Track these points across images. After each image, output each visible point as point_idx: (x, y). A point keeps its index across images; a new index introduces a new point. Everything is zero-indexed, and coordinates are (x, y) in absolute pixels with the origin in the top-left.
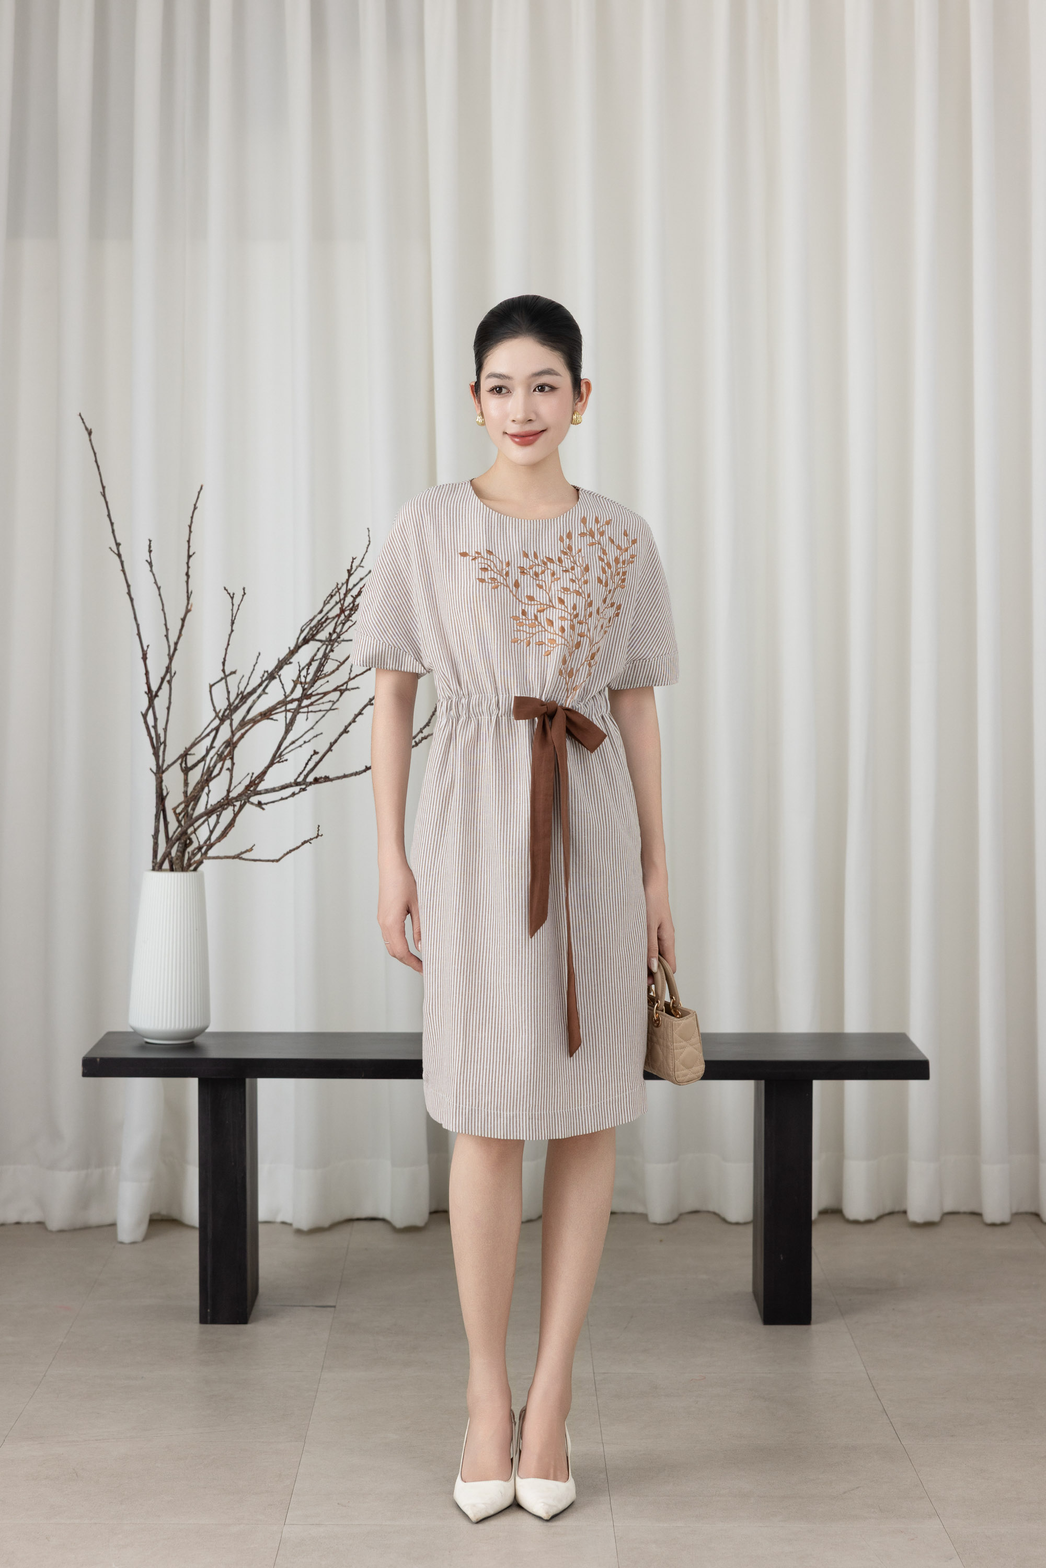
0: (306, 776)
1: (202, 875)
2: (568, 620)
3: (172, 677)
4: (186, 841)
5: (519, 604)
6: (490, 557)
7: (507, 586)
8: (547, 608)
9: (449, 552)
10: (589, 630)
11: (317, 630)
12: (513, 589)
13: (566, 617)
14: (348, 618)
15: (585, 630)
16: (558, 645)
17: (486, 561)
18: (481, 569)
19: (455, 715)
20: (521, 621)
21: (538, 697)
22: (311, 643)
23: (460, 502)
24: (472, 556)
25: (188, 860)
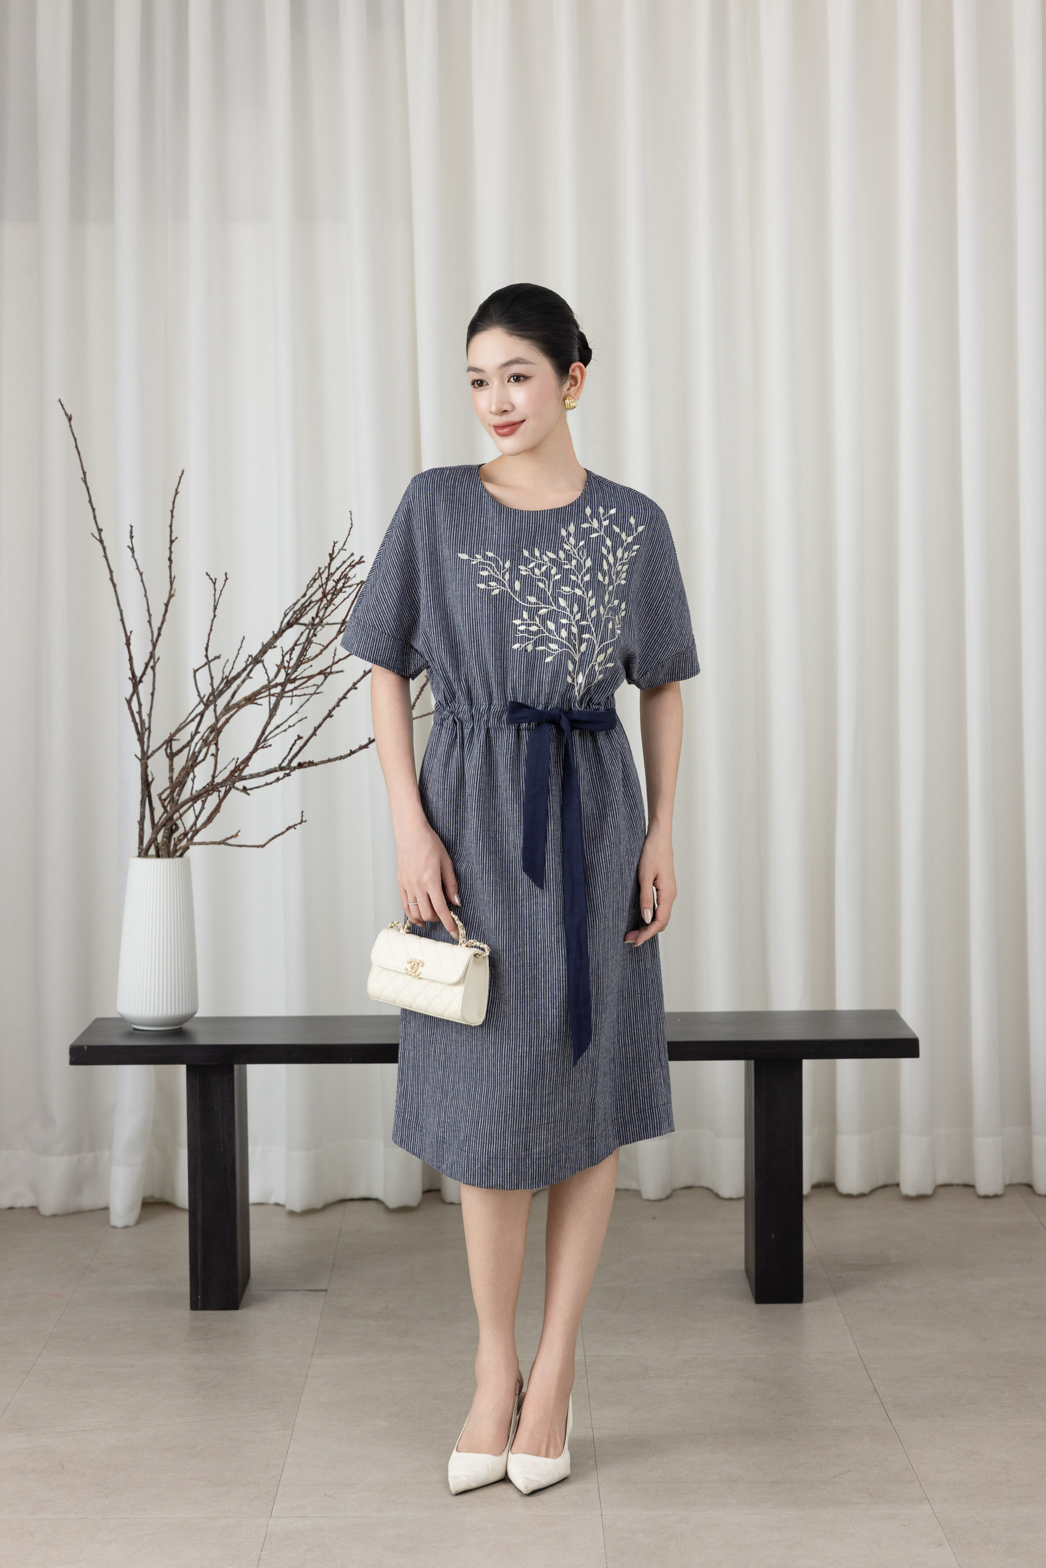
0: (291, 761)
1: (188, 861)
3: (155, 663)
4: (172, 827)
11: (300, 613)
14: (330, 602)
22: (295, 626)
25: (174, 846)
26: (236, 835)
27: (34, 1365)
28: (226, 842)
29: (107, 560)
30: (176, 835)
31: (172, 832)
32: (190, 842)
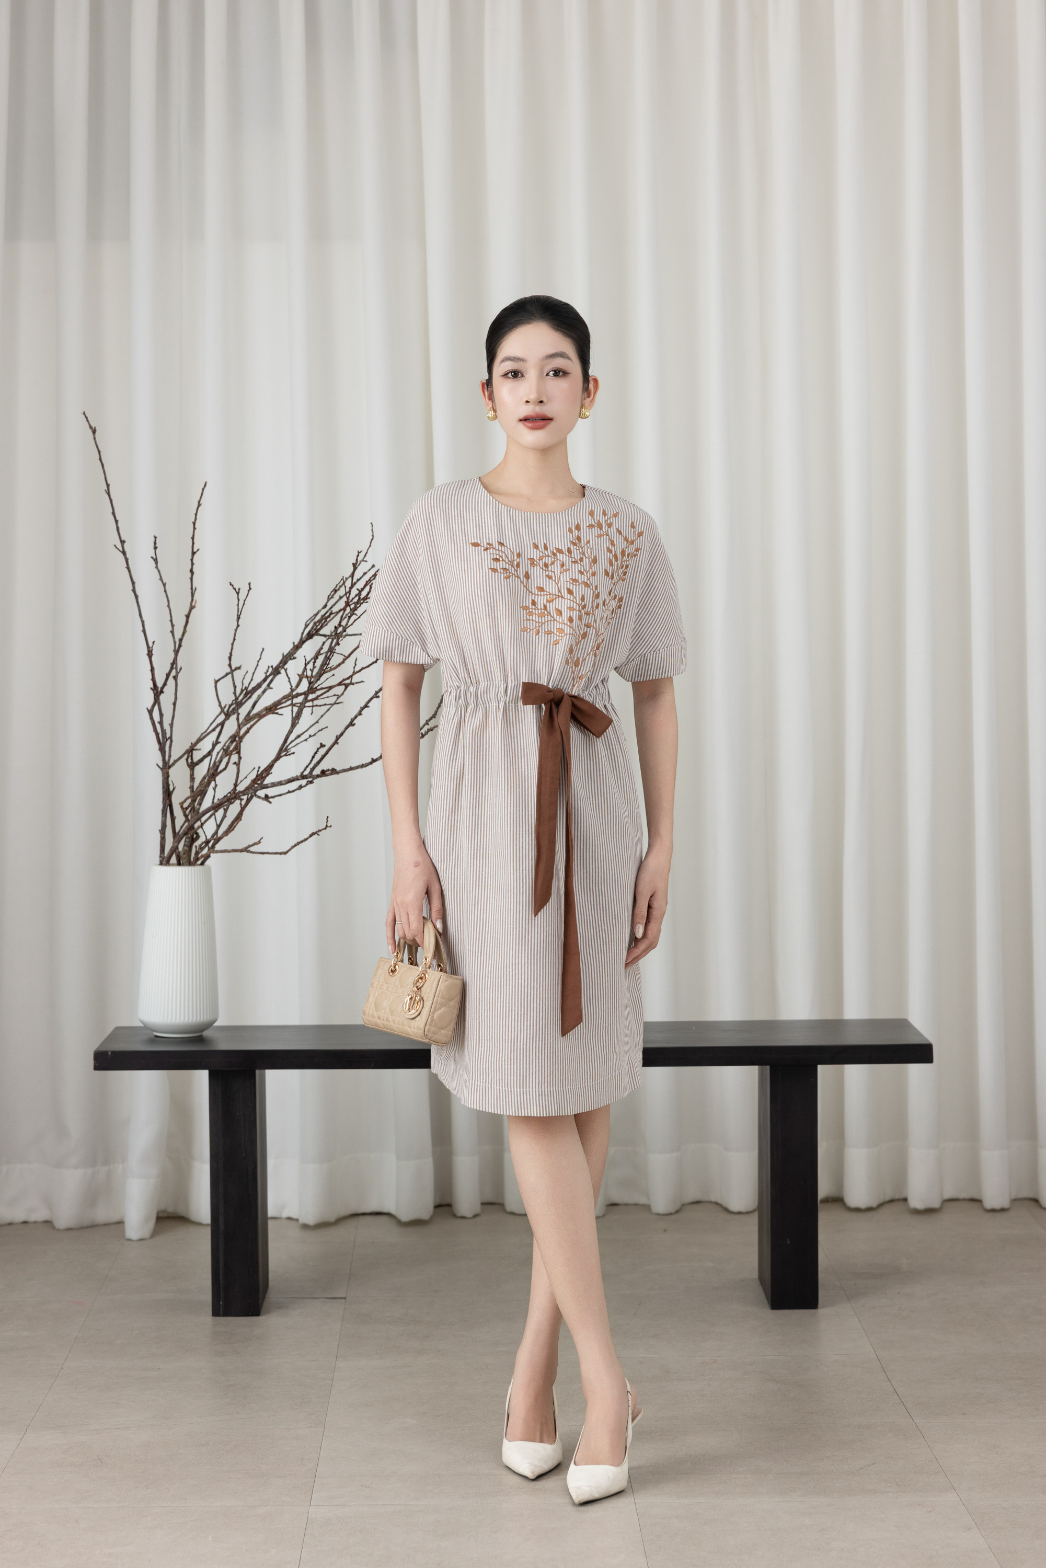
0: (313, 769)
1: (209, 868)
2: (576, 610)
3: (177, 673)
4: (193, 836)
5: (529, 595)
6: (501, 548)
7: (518, 577)
8: (556, 598)
9: (460, 543)
10: (595, 621)
11: (321, 624)
12: (523, 580)
13: (575, 607)
14: (353, 611)
15: (591, 621)
16: (567, 634)
17: (497, 552)
18: (493, 559)
19: (464, 703)
20: (531, 610)
21: (545, 684)
22: (315, 637)
23: (470, 496)
24: (484, 547)
25: (195, 854)
26: (259, 842)
27: (62, 1368)
28: (248, 849)
29: (129, 571)
30: (197, 843)
31: (193, 840)
32: (211, 850)
